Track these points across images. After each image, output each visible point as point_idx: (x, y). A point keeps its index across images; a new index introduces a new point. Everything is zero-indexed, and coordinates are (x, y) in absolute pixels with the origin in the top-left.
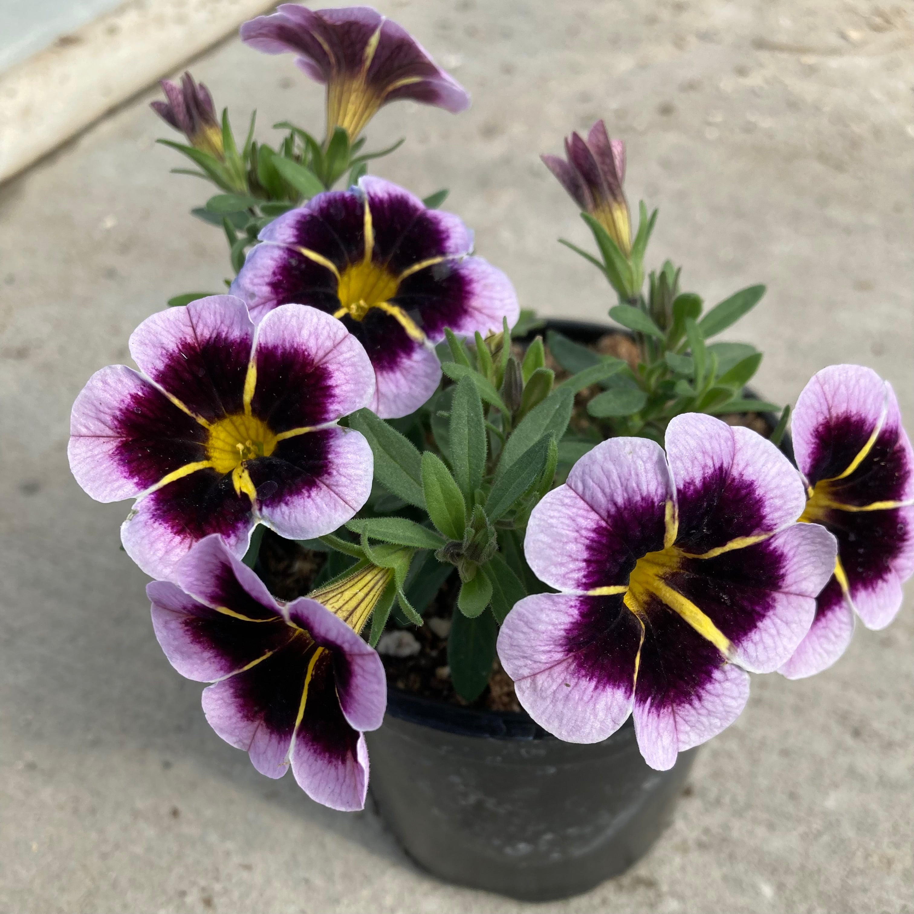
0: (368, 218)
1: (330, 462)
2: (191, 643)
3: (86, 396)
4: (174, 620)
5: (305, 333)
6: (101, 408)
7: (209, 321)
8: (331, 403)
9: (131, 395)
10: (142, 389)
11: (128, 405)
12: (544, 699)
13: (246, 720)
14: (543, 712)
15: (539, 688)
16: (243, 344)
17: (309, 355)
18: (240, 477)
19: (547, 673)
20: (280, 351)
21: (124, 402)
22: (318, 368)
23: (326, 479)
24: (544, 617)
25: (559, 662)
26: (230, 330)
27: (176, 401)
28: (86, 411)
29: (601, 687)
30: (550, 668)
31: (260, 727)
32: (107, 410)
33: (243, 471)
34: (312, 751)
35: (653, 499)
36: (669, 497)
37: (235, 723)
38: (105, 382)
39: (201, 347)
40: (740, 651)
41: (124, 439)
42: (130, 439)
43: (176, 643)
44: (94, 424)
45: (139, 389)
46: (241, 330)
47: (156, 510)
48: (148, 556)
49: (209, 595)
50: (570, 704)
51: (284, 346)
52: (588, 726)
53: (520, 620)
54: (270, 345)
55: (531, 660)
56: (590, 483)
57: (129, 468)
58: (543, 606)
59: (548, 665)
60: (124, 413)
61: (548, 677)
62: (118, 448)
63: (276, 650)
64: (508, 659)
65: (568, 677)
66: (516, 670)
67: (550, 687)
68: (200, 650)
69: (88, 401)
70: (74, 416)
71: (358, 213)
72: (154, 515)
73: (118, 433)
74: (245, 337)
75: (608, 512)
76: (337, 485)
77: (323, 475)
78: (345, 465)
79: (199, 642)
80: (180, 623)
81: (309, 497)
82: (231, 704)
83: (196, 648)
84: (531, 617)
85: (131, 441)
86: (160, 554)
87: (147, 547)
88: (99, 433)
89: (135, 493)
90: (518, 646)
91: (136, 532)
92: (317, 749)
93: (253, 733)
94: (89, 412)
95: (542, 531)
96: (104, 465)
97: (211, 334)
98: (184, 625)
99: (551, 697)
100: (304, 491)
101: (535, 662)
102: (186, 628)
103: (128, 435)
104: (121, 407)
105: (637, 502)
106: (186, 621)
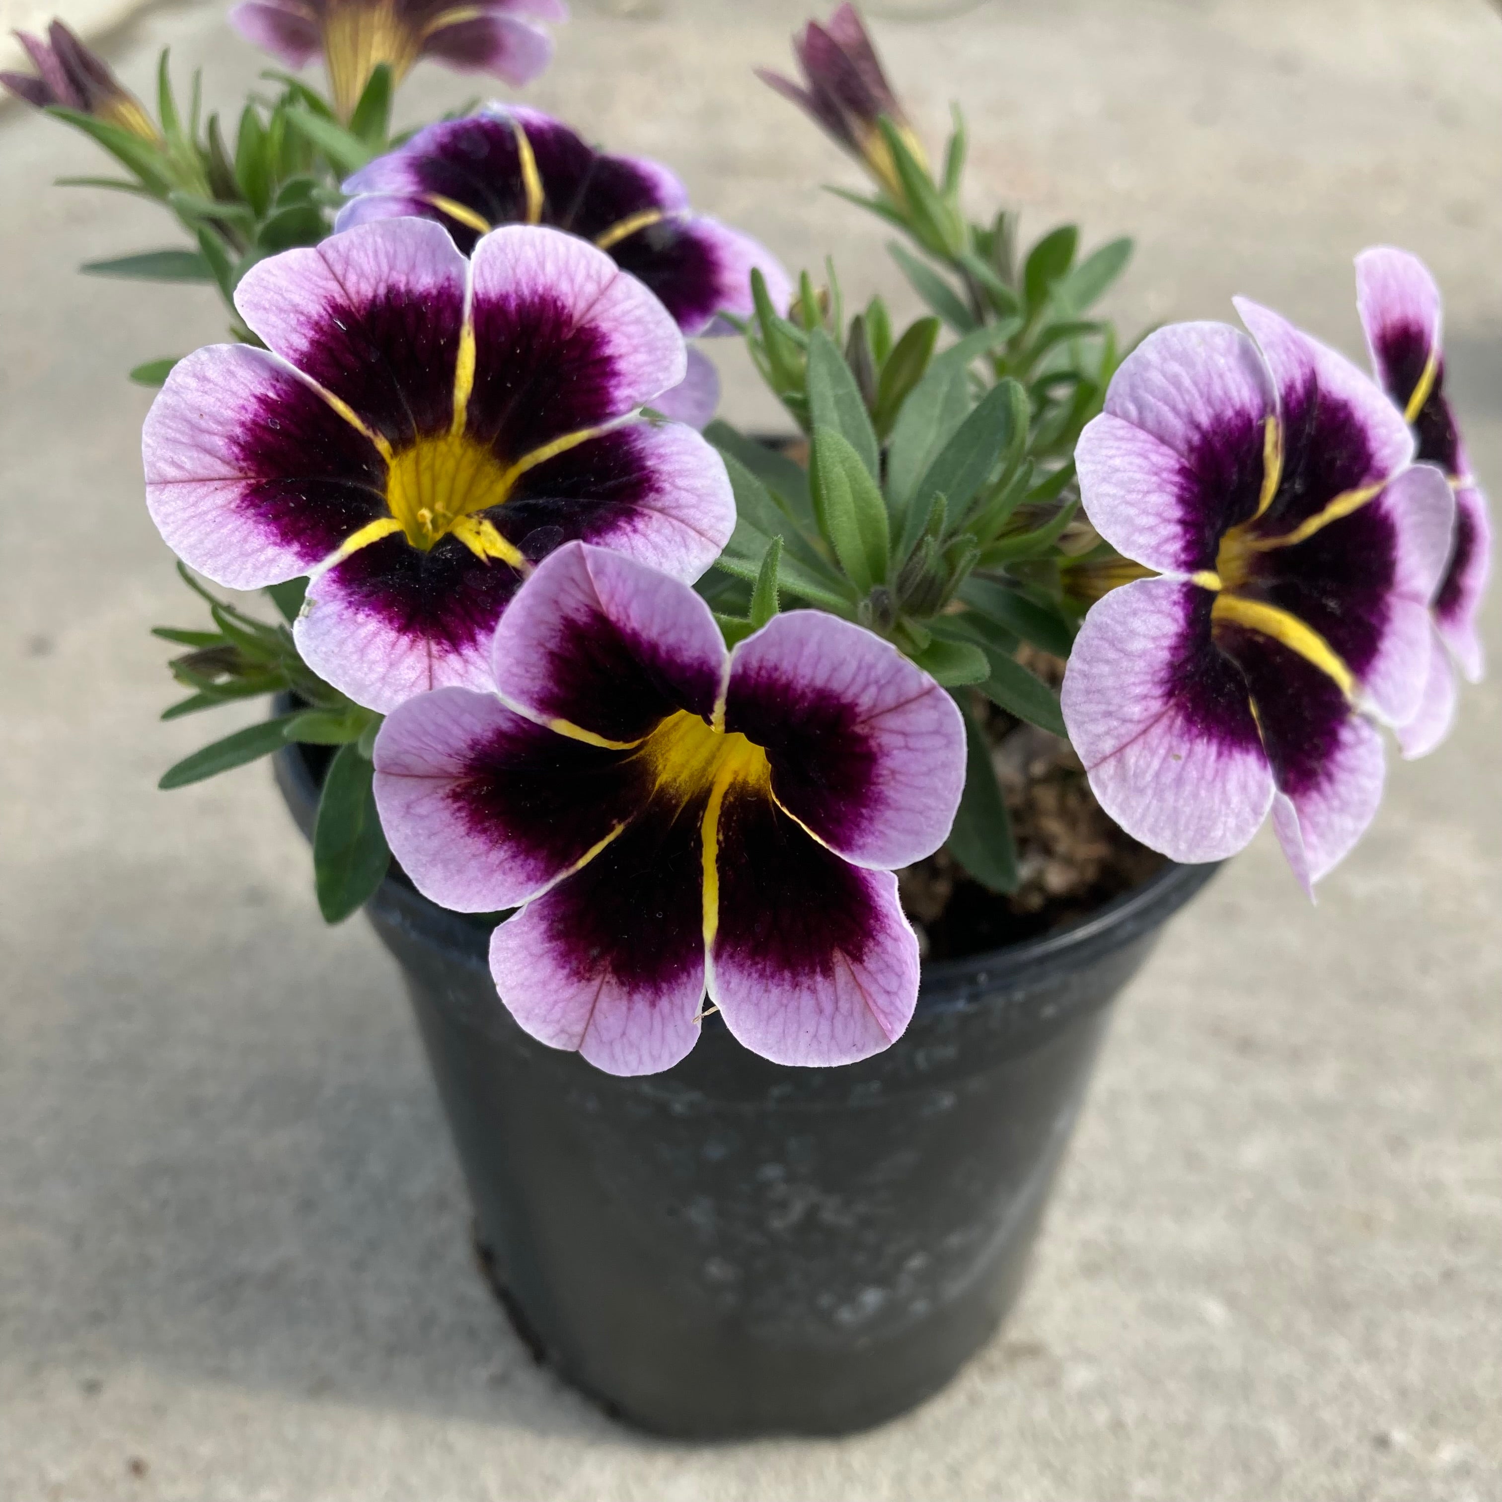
0: (527, 155)
1: (653, 472)
2: (468, 834)
3: (166, 406)
4: (428, 795)
5: (550, 268)
6: (203, 424)
7: (367, 268)
8: (617, 386)
9: (256, 397)
10: (274, 387)
11: (256, 415)
12: (1141, 791)
13: (576, 980)
14: (1143, 817)
15: (1132, 773)
16: (445, 297)
17: (563, 307)
18: (478, 533)
19: (1141, 741)
20: (513, 304)
21: (246, 410)
22: (582, 330)
23: (655, 500)
24: (1137, 624)
25: (1157, 718)
26: (412, 278)
27: (339, 406)
28: (172, 434)
29: (1226, 752)
30: (1145, 732)
31: (605, 988)
32: (214, 427)
33: (480, 523)
34: (755, 975)
35: (1249, 415)
36: (1269, 409)
37: (556, 991)
38: (203, 379)
39: (362, 312)
40: (1368, 690)
41: (252, 481)
42: (264, 481)
43: (435, 843)
44: (191, 458)
45: (269, 386)
46: (435, 273)
47: (350, 595)
48: (360, 675)
49: (535, 696)
50: (1188, 789)
51: (520, 293)
52: (1220, 826)
53: (1102, 638)
54: (493, 295)
55: (1118, 719)
56: (1150, 399)
57: (278, 528)
58: (1135, 606)
59: (1141, 727)
60: (249, 430)
61: (1144, 748)
62: (244, 497)
63: (630, 820)
64: (1080, 725)
65: (1174, 743)
66: (1092, 743)
67: (1149, 765)
68: (486, 847)
69: (173, 414)
70: (148, 446)
71: (509, 147)
72: (350, 603)
73: (241, 469)
74: (446, 284)
75: (1189, 442)
76: (679, 507)
77: (647, 495)
78: (681, 473)
79: (484, 831)
80: (443, 799)
81: (635, 531)
82: (542, 955)
83: (477, 844)
84: (1119, 629)
85: (266, 484)
86: (380, 669)
87: (355, 657)
88: (202, 473)
89: (301, 570)
90: (1099, 691)
91: (324, 634)
92: (764, 969)
93: (590, 1006)
94: (178, 436)
95: (1104, 480)
96: (230, 526)
97: (375, 291)
98: (450, 801)
99: (1153, 785)
100: (622, 524)
101: (1124, 721)
102: (456, 806)
103: (259, 473)
104: (243, 418)
105: (1230, 419)
106: (454, 790)
